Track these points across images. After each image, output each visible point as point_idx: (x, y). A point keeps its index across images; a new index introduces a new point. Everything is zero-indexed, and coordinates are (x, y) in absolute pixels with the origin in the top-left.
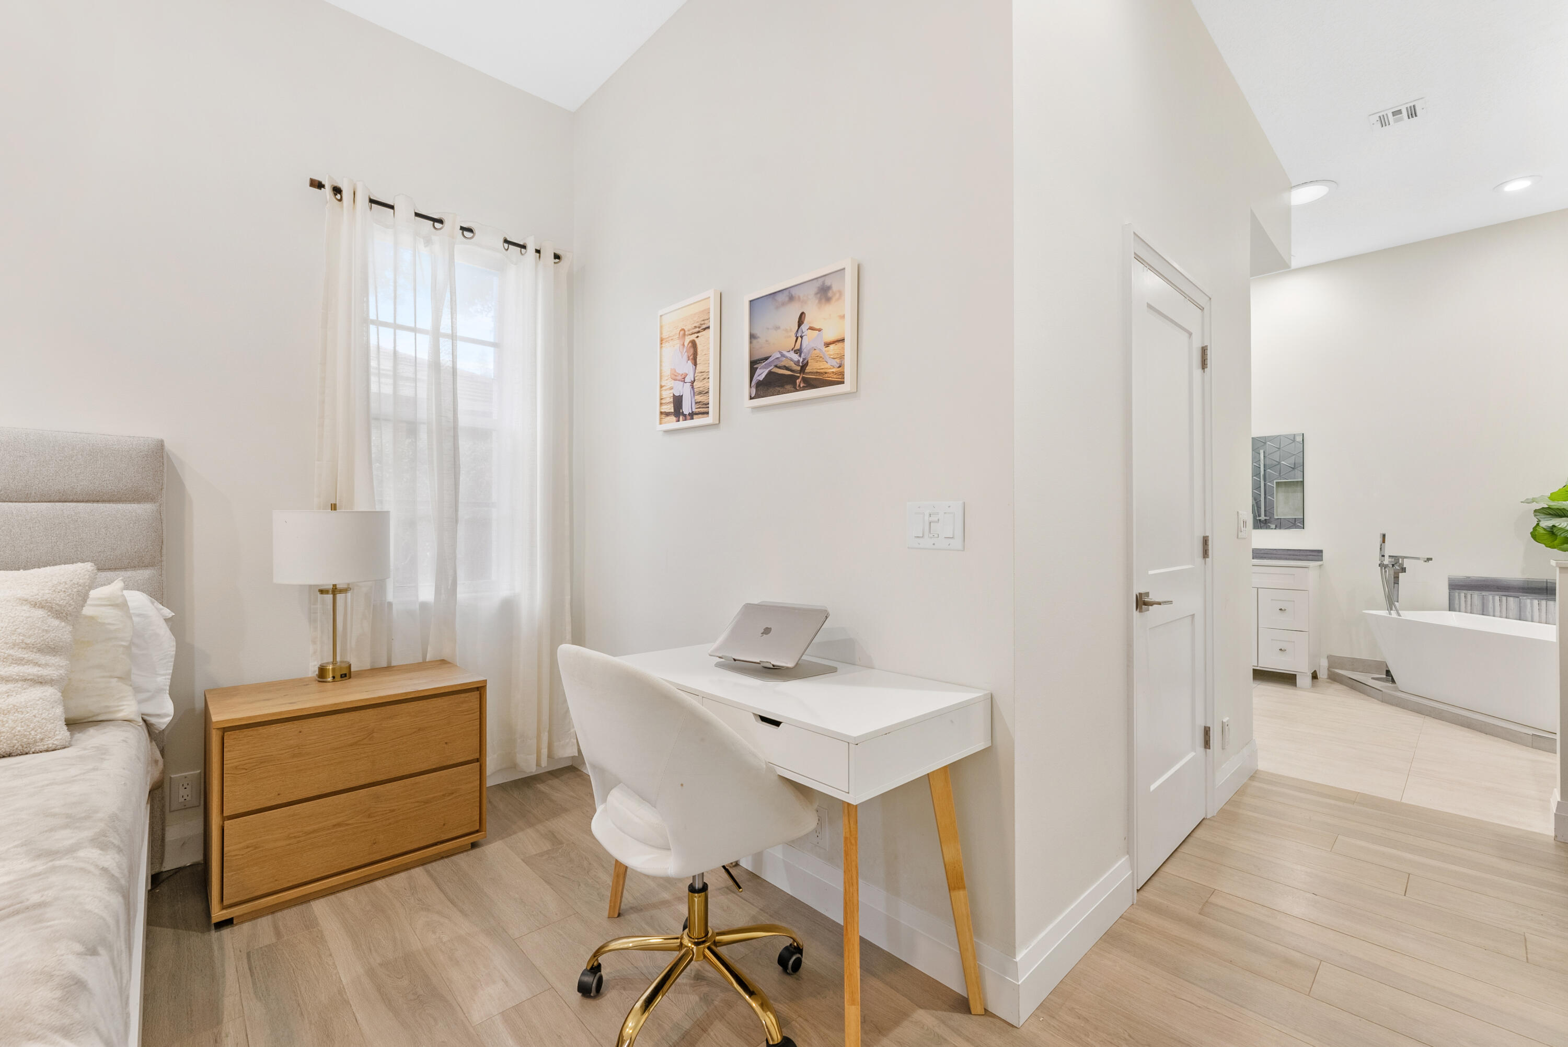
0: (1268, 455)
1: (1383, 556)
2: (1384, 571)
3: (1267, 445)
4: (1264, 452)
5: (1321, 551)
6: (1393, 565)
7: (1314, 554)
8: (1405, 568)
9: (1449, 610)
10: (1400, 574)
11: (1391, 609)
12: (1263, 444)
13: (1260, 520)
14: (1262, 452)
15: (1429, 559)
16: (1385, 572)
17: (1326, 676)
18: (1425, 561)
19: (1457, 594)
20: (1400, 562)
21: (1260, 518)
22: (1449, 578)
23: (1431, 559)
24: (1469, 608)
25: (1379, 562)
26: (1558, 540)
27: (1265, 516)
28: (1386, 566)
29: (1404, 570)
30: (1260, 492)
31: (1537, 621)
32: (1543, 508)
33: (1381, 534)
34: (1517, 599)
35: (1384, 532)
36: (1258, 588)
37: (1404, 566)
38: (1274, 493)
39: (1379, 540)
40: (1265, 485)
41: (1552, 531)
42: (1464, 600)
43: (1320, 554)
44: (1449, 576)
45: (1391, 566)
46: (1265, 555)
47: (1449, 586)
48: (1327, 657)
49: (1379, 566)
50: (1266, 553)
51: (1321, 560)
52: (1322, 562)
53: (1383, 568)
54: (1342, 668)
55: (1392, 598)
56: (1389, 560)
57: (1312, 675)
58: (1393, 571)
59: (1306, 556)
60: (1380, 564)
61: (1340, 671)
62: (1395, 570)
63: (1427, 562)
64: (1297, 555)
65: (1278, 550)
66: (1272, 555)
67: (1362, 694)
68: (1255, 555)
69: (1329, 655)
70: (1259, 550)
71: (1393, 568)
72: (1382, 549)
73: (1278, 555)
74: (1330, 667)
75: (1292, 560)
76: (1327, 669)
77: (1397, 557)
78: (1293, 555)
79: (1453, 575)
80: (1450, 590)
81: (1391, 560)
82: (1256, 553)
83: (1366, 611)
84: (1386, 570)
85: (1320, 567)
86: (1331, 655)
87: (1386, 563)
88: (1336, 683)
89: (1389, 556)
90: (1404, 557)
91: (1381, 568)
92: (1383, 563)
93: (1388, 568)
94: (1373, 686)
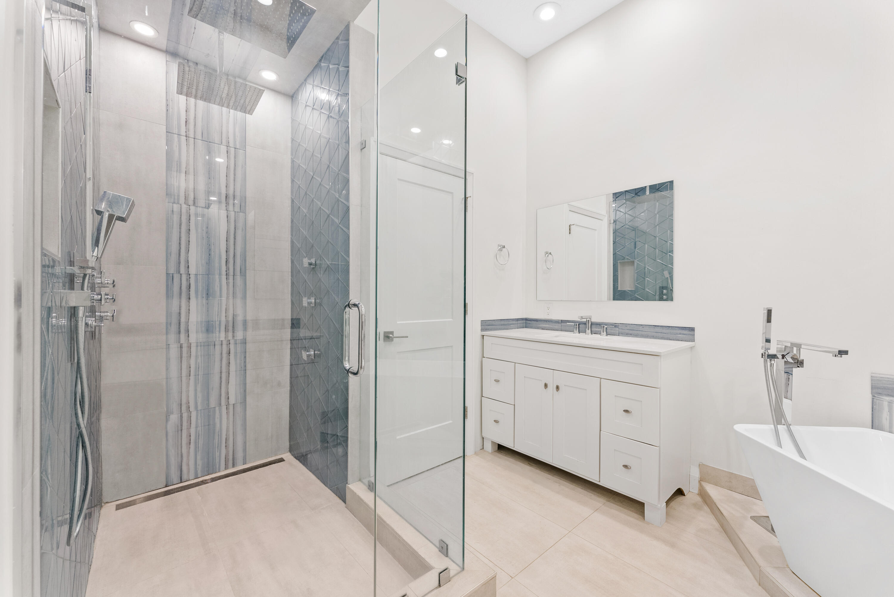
1: (768, 341)
2: (769, 364)
5: (692, 329)
6: (783, 356)
7: (684, 332)
8: (804, 360)
9: (872, 428)
10: (794, 369)
11: (779, 423)
15: (842, 353)
17: (696, 491)
19: (886, 404)
20: (795, 352)
22: (871, 378)
23: (846, 353)
25: (762, 351)
28: (773, 357)
29: (800, 363)
33: (764, 308)
35: (769, 306)
37: (801, 358)
39: (761, 316)
43: (691, 333)
44: (872, 373)
45: (780, 357)
46: (631, 332)
47: (872, 389)
48: (699, 466)
49: (762, 357)
50: (632, 329)
51: (693, 340)
52: (694, 343)
53: (768, 360)
54: (716, 484)
55: (780, 407)
56: (777, 348)
57: (668, 502)
58: (784, 364)
59: (675, 334)
60: (762, 354)
61: (712, 490)
62: (785, 361)
63: (839, 356)
64: (665, 333)
65: (644, 326)
66: (638, 332)
67: (735, 551)
68: (620, 330)
69: (701, 464)
70: (624, 325)
71: (783, 360)
72: (767, 331)
73: (645, 331)
74: (701, 480)
75: (659, 338)
76: (698, 481)
77: (790, 344)
78: (661, 333)
79: (880, 374)
80: (873, 396)
81: (780, 348)
82: (621, 329)
83: (739, 428)
84: (773, 362)
85: (692, 348)
86: (704, 463)
87: (772, 352)
88: (706, 508)
89: (777, 343)
90: (802, 346)
91: (765, 360)
92: (767, 353)
93: (775, 360)
94: (747, 545)
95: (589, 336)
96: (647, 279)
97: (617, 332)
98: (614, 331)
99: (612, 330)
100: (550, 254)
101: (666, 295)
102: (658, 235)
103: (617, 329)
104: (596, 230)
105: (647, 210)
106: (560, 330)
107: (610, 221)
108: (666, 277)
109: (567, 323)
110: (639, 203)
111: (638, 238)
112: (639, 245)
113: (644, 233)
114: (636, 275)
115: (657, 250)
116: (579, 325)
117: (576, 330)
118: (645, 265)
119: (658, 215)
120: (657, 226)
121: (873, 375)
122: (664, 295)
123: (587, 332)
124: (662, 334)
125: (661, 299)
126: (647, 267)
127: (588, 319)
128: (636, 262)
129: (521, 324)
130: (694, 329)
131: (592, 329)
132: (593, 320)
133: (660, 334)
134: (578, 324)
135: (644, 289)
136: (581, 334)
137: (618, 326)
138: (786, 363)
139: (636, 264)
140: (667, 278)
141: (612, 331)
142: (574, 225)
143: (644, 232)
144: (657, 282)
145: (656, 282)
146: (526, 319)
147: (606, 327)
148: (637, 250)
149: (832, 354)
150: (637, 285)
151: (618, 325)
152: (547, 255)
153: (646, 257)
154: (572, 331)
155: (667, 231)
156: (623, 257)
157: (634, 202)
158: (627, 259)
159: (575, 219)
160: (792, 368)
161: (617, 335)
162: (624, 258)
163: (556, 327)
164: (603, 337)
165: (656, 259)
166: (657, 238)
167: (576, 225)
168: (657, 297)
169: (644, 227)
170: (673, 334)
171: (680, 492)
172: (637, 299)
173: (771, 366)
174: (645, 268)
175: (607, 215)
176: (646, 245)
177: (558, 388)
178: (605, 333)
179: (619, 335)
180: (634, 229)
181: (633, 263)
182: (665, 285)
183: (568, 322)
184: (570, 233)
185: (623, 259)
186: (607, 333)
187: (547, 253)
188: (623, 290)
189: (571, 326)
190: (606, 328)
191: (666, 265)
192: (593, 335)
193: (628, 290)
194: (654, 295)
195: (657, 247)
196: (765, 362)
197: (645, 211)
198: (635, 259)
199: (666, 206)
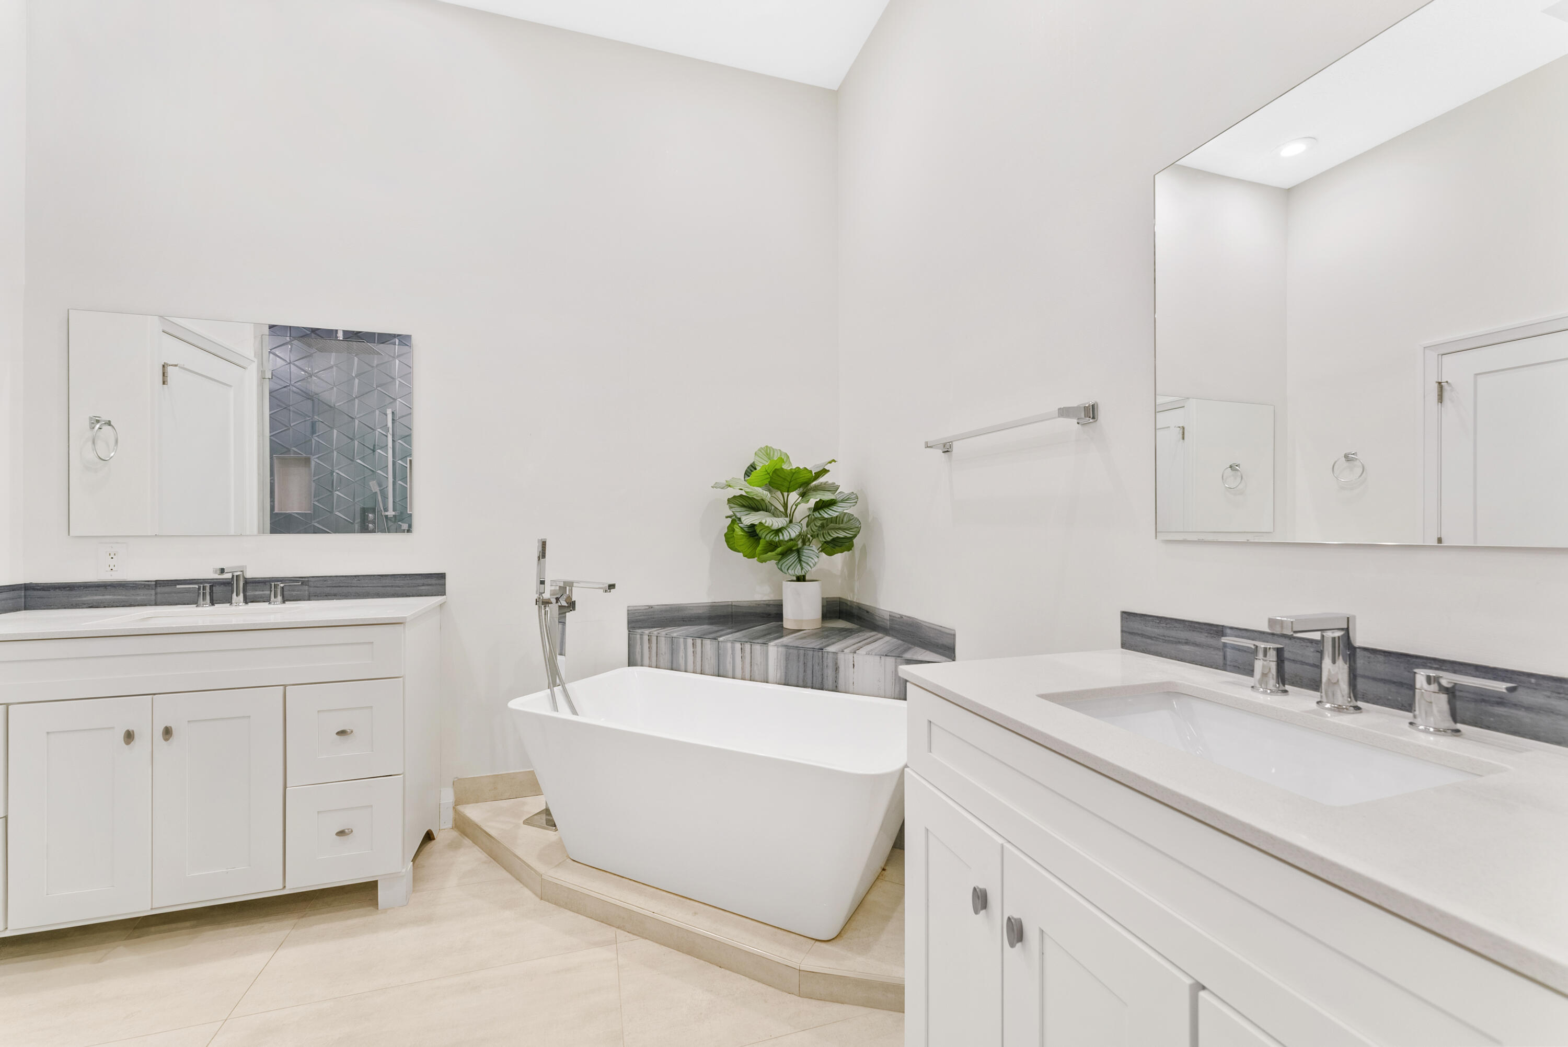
0: (399, 418)
1: (542, 582)
2: (543, 611)
3: (398, 402)
4: (393, 413)
5: (442, 576)
6: (557, 599)
7: (429, 581)
8: (575, 601)
9: (629, 666)
10: (567, 614)
11: (555, 685)
12: (392, 400)
13: (386, 516)
14: (389, 412)
15: (612, 587)
16: (546, 613)
17: (450, 824)
18: (606, 591)
19: (638, 636)
20: (568, 592)
21: (386, 513)
22: (628, 610)
23: (614, 586)
24: (654, 659)
25: (536, 596)
26: (760, 546)
27: (394, 510)
28: (546, 603)
29: (572, 605)
30: (387, 474)
31: (740, 677)
32: (734, 497)
33: (538, 540)
34: (715, 642)
35: (542, 537)
36: (285, 686)
37: (573, 600)
38: (407, 477)
39: (535, 552)
40: (394, 463)
41: (752, 532)
42: (648, 646)
43: (441, 582)
44: (628, 607)
45: (554, 601)
46: (335, 590)
47: (628, 623)
48: (453, 784)
49: (536, 604)
50: (337, 585)
51: (443, 593)
52: (444, 597)
53: (543, 606)
54: (478, 799)
55: (554, 660)
56: (551, 590)
57: (414, 860)
58: (557, 609)
59: (416, 586)
60: (536, 599)
61: (473, 812)
62: (559, 606)
63: (609, 590)
64: (399, 587)
65: (361, 577)
66: (350, 590)
67: (509, 876)
68: (312, 589)
69: (456, 779)
70: (321, 578)
71: (557, 605)
72: (541, 569)
73: (363, 587)
74: (458, 802)
75: (389, 596)
76: (452, 808)
77: (563, 583)
78: (392, 586)
79: (634, 607)
80: (629, 631)
81: (554, 590)
82: (315, 587)
83: (514, 704)
84: (547, 609)
85: (441, 606)
86: (460, 777)
87: (546, 596)
88: (467, 842)
89: (551, 583)
90: (575, 584)
91: (539, 607)
92: (541, 598)
93: (549, 605)
94: (524, 858)
95: (240, 607)
96: (337, 493)
97: (307, 593)
98: (298, 593)
99: (293, 591)
100: (109, 423)
101: (373, 522)
102: (358, 416)
103: (306, 588)
104: (230, 386)
105: (336, 365)
106: (154, 603)
107: (263, 372)
108: (374, 491)
109: (178, 587)
110: (321, 350)
111: (318, 415)
112: (321, 428)
113: (332, 407)
114: (313, 484)
115: (356, 442)
116: (211, 587)
117: (204, 599)
118: (332, 466)
119: (357, 381)
120: (357, 401)
121: (630, 608)
122: (369, 522)
123: (233, 602)
124: (394, 588)
125: (364, 529)
126: (337, 471)
127: (236, 574)
128: (314, 460)
129: (10, 601)
130: (445, 576)
131: (248, 594)
132: (249, 574)
133: (389, 588)
134: (208, 586)
135: (331, 512)
136: (216, 605)
137: (308, 581)
138: (561, 607)
139: (313, 463)
140: (376, 493)
141: (294, 593)
142: (176, 366)
143: (330, 406)
144: (356, 500)
145: (354, 499)
146: (27, 587)
147: (282, 585)
148: (316, 438)
149: (602, 590)
150: (316, 503)
151: (306, 579)
152: (98, 426)
153: (335, 453)
154: (195, 602)
155: (374, 411)
156: (287, 448)
157: (310, 346)
158: (295, 453)
159: (175, 352)
160: (566, 612)
161: (304, 600)
162: (288, 451)
163: (139, 598)
164: (276, 606)
165: (354, 458)
166: (357, 422)
167: (179, 367)
168: (357, 526)
169: (332, 397)
170: (411, 586)
171: (429, 837)
172: (316, 531)
173: (545, 614)
174: (332, 472)
175: (256, 360)
176: (335, 431)
177: (168, 732)
178: (279, 598)
179: (309, 600)
180: (309, 396)
181: (307, 461)
182: (369, 505)
183: (179, 584)
184: (164, 383)
185: (286, 452)
186: (283, 597)
187: (98, 421)
188: (288, 512)
189: (188, 591)
190: (283, 588)
191: (372, 471)
192: (250, 604)
193: (297, 513)
194: (351, 523)
195: (357, 437)
196: (540, 608)
197: (332, 367)
198: (311, 454)
199: (373, 367)
